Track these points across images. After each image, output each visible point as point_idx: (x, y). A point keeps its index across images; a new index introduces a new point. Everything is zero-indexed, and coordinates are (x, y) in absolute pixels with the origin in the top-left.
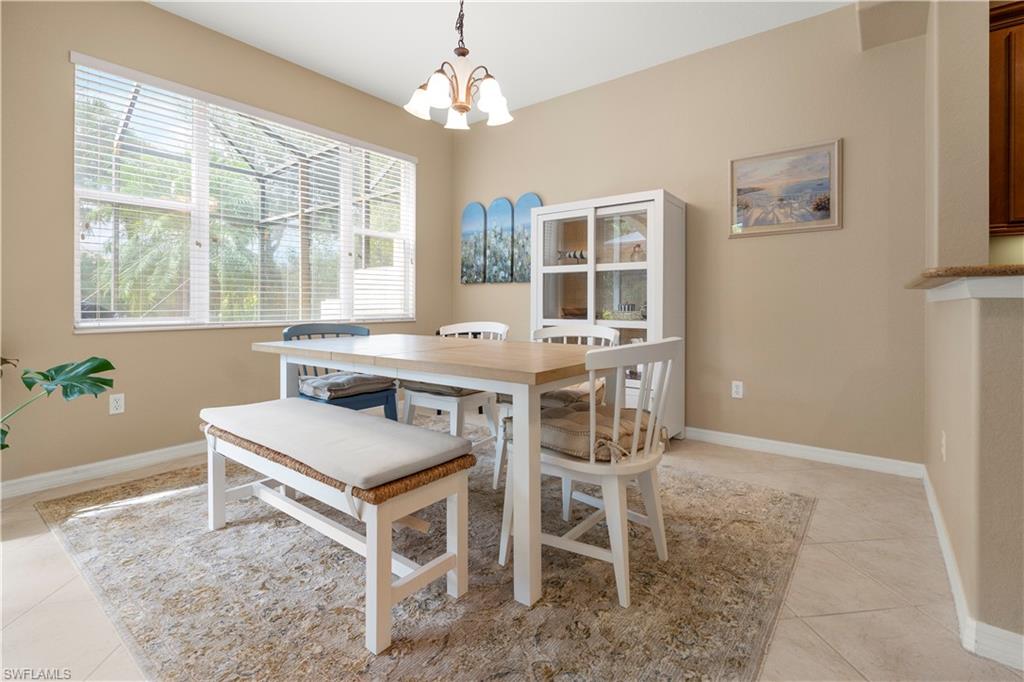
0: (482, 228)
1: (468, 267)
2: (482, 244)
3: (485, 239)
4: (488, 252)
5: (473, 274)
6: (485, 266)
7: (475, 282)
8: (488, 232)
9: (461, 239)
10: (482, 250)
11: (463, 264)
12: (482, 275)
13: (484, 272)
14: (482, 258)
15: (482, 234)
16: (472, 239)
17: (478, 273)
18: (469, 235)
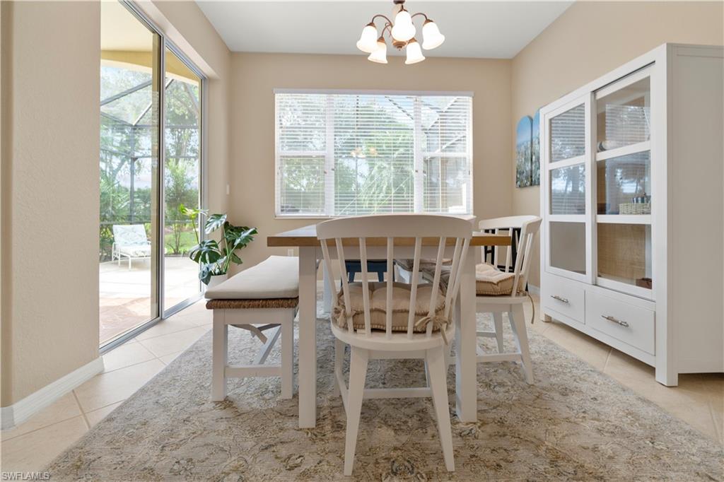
0: (529, 138)
1: (520, 174)
2: (529, 152)
3: (532, 147)
4: (534, 157)
5: (524, 179)
6: (531, 171)
7: (525, 186)
8: (534, 140)
9: (516, 150)
10: (530, 156)
11: (517, 172)
12: (530, 179)
13: (531, 177)
14: (530, 164)
15: (529, 143)
16: (523, 148)
17: (527, 178)
18: (521, 145)
